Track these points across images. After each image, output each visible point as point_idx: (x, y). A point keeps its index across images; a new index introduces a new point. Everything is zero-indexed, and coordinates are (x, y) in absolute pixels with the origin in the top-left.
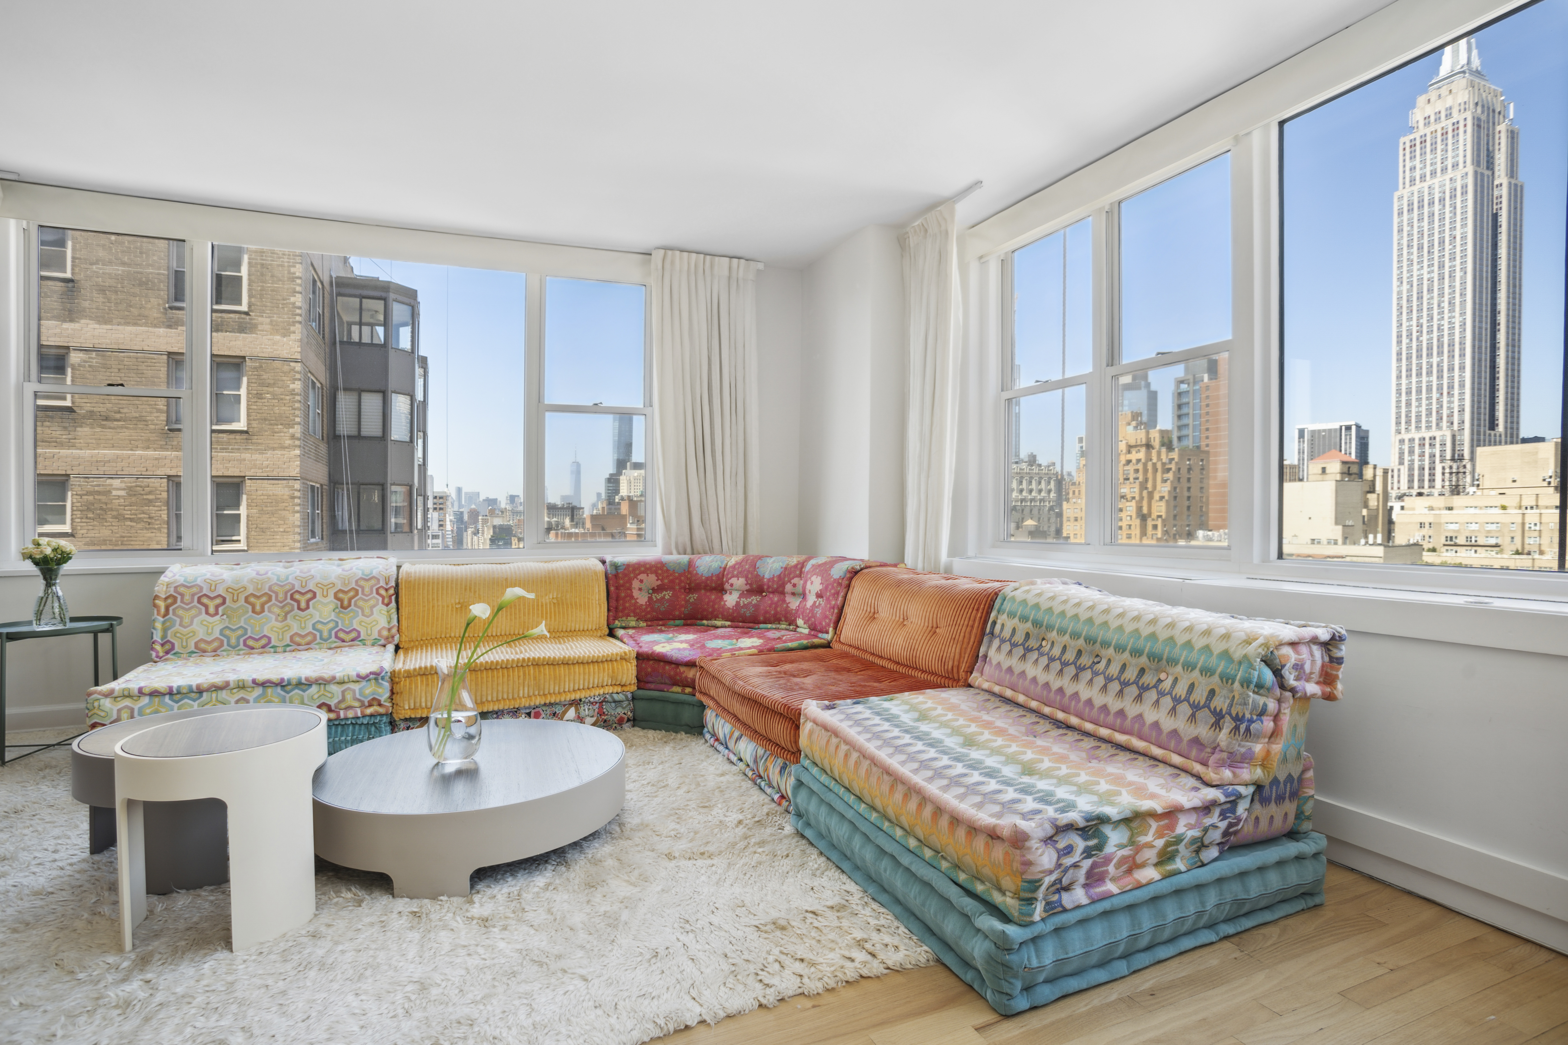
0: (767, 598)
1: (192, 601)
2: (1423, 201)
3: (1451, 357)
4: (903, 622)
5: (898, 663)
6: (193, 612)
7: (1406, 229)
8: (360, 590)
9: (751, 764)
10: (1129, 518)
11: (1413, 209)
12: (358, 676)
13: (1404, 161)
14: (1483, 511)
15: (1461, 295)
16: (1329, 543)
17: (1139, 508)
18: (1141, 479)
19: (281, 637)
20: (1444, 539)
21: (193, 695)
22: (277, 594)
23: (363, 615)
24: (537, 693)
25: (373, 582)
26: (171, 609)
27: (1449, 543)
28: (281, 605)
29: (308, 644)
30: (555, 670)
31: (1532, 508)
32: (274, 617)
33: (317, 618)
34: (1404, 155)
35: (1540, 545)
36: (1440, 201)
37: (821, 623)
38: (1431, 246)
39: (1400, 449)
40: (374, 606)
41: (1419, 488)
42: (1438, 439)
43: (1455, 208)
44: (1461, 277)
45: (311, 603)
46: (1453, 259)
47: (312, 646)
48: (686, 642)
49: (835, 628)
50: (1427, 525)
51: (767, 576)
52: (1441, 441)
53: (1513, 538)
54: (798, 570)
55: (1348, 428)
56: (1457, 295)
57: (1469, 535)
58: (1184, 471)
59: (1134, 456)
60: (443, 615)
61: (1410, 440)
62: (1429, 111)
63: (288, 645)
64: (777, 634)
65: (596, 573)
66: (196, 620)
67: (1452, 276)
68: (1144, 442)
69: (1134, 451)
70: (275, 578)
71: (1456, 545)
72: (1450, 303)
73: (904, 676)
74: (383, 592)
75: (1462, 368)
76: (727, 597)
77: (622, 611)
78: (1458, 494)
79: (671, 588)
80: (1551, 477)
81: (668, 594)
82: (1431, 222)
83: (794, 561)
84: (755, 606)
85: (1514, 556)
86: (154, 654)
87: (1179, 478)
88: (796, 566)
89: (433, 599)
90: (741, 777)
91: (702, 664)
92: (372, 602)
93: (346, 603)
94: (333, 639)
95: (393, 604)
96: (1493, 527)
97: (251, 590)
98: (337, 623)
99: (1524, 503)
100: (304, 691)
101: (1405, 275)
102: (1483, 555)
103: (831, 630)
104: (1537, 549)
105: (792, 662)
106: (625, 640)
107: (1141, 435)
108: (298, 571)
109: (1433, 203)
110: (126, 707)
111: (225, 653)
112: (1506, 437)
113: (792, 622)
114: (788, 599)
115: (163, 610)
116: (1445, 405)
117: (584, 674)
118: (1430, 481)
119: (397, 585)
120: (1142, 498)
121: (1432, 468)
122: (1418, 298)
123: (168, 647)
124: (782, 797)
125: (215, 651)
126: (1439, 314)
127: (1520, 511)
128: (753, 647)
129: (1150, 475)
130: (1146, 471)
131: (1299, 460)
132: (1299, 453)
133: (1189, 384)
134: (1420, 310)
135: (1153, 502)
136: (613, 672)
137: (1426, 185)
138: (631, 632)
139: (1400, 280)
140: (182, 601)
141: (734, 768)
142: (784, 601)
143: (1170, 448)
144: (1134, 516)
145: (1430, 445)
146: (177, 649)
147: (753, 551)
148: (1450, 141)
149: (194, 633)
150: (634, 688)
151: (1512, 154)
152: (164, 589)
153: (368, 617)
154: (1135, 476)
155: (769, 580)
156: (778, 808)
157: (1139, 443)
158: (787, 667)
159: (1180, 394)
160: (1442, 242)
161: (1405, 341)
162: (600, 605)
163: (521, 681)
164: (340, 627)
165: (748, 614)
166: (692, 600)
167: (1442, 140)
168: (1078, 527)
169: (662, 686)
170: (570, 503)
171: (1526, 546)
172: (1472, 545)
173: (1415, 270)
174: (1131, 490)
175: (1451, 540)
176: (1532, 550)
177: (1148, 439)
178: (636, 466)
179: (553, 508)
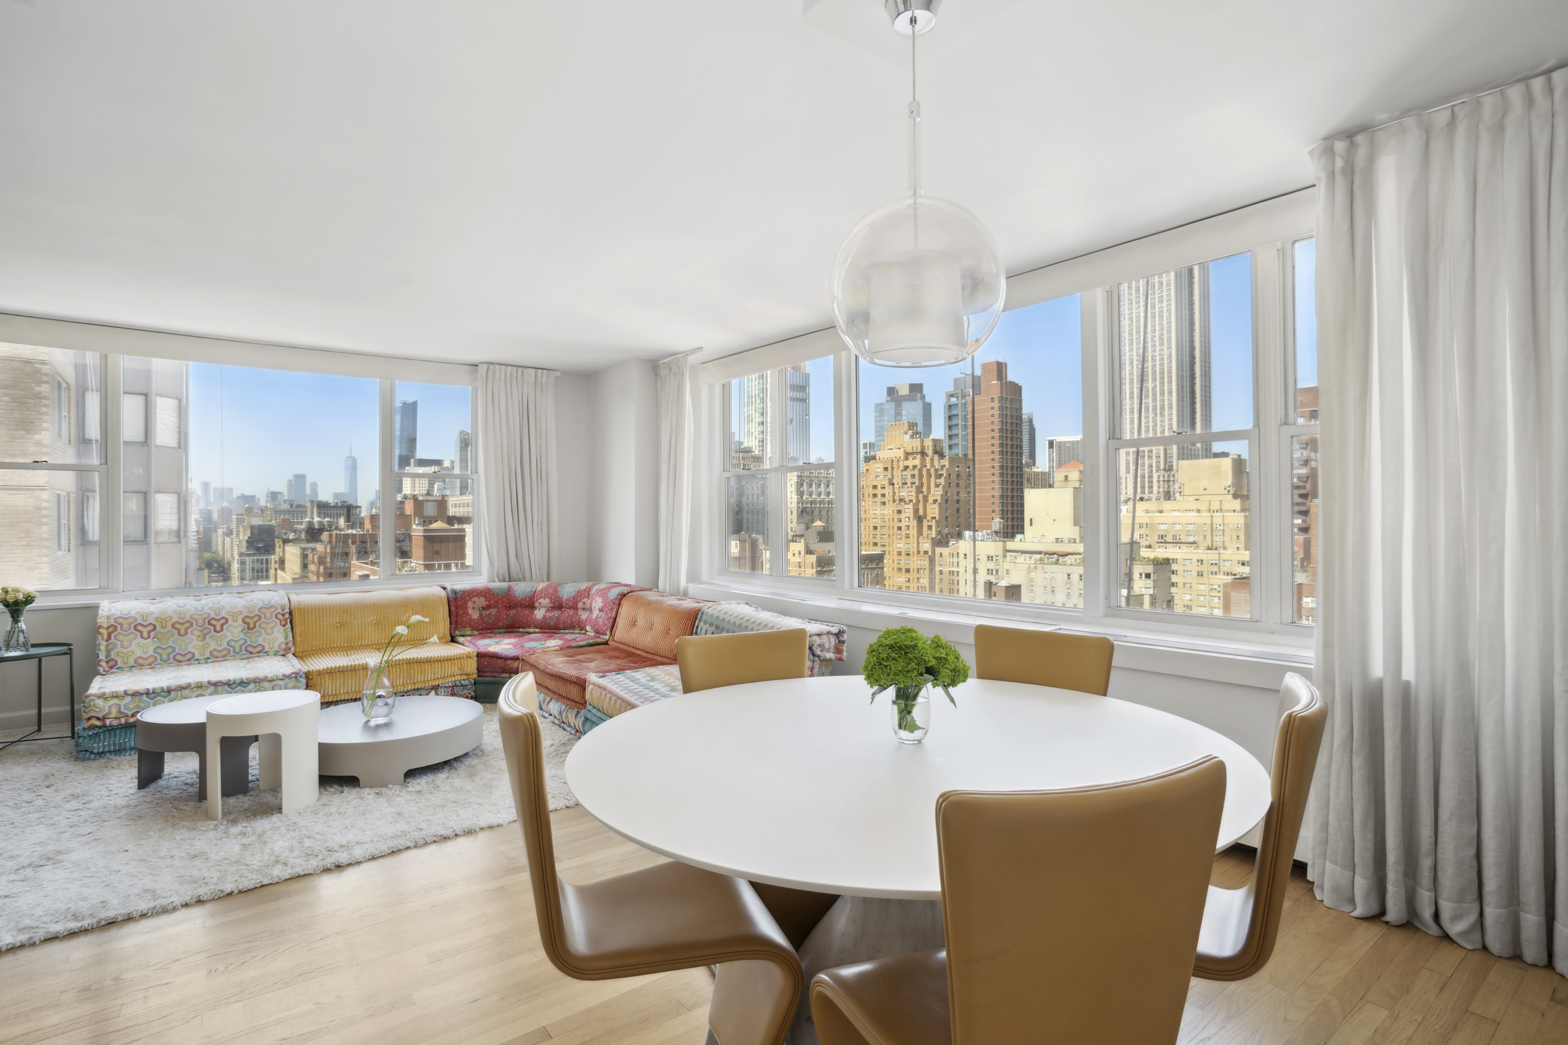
0: (565, 612)
1: (130, 629)
3: (1162, 383)
4: (651, 627)
5: (648, 652)
6: (131, 637)
8: (263, 616)
9: (557, 716)
10: (907, 519)
12: (284, 675)
14: (1184, 514)
15: (1168, 332)
16: (1069, 542)
17: (916, 511)
18: (917, 484)
19: (202, 652)
20: (1157, 537)
21: (164, 693)
22: (197, 621)
23: (266, 634)
24: (408, 682)
25: (272, 609)
26: (113, 635)
27: (1160, 540)
28: (201, 629)
29: (224, 656)
30: (421, 666)
31: (1217, 511)
32: (195, 638)
33: (230, 638)
35: (1224, 541)
37: (602, 629)
39: (1126, 459)
40: (274, 627)
41: (1141, 493)
45: (224, 627)
46: (1161, 301)
47: (227, 658)
48: (510, 644)
49: (611, 632)
50: (1145, 526)
51: (565, 597)
52: (1156, 453)
53: (1205, 536)
54: (587, 593)
56: (1165, 332)
57: (1174, 533)
58: (953, 477)
59: (910, 463)
60: (327, 631)
63: (208, 658)
64: (573, 637)
65: (440, 598)
66: (134, 643)
67: (1161, 316)
68: (919, 450)
69: (910, 457)
70: (194, 609)
71: (1165, 542)
72: (1160, 338)
73: (650, 659)
74: (280, 617)
75: (1170, 393)
76: (536, 612)
77: (461, 624)
78: (1169, 499)
79: (496, 607)
80: (1229, 486)
81: (493, 611)
83: (584, 586)
84: (557, 618)
85: (1206, 551)
86: (101, 669)
87: (950, 483)
88: (585, 590)
89: (319, 621)
90: (552, 724)
91: (524, 658)
92: (272, 624)
93: (252, 625)
94: (244, 652)
95: (289, 625)
96: (1191, 527)
97: (175, 619)
98: (246, 640)
99: (1212, 508)
100: (245, 687)
102: (1184, 551)
103: (608, 633)
104: (1222, 546)
105: (582, 654)
106: (466, 644)
107: (916, 444)
108: (210, 603)
110: (115, 704)
111: (159, 666)
112: (1202, 451)
113: (582, 628)
114: (580, 612)
115: (106, 636)
116: (1159, 424)
117: (441, 667)
118: (1149, 487)
119: (291, 613)
120: (918, 501)
121: (1151, 477)
122: (1137, 332)
123: (111, 663)
124: (577, 731)
125: (150, 665)
126: (1152, 346)
127: (1209, 514)
128: (557, 646)
129: (925, 480)
130: (921, 476)
131: (1049, 468)
133: (957, 398)
135: (928, 504)
136: (461, 666)
138: (469, 638)
140: (121, 629)
141: (546, 720)
142: (577, 614)
143: (942, 456)
144: (912, 518)
146: (119, 665)
147: (554, 579)
149: (133, 652)
150: (475, 676)
152: (106, 620)
153: (270, 635)
154: (912, 481)
155: (566, 600)
156: (575, 737)
157: (915, 451)
158: (579, 657)
159: (950, 406)
162: (444, 620)
163: (398, 674)
164: (248, 643)
165: (552, 623)
166: (511, 615)
169: (495, 674)
170: (344, 502)
171: (1214, 543)
172: (1177, 542)
173: (1134, 309)
174: (908, 493)
175: (1162, 538)
176: (1218, 546)
177: (923, 447)
178: (422, 463)
179: (323, 507)
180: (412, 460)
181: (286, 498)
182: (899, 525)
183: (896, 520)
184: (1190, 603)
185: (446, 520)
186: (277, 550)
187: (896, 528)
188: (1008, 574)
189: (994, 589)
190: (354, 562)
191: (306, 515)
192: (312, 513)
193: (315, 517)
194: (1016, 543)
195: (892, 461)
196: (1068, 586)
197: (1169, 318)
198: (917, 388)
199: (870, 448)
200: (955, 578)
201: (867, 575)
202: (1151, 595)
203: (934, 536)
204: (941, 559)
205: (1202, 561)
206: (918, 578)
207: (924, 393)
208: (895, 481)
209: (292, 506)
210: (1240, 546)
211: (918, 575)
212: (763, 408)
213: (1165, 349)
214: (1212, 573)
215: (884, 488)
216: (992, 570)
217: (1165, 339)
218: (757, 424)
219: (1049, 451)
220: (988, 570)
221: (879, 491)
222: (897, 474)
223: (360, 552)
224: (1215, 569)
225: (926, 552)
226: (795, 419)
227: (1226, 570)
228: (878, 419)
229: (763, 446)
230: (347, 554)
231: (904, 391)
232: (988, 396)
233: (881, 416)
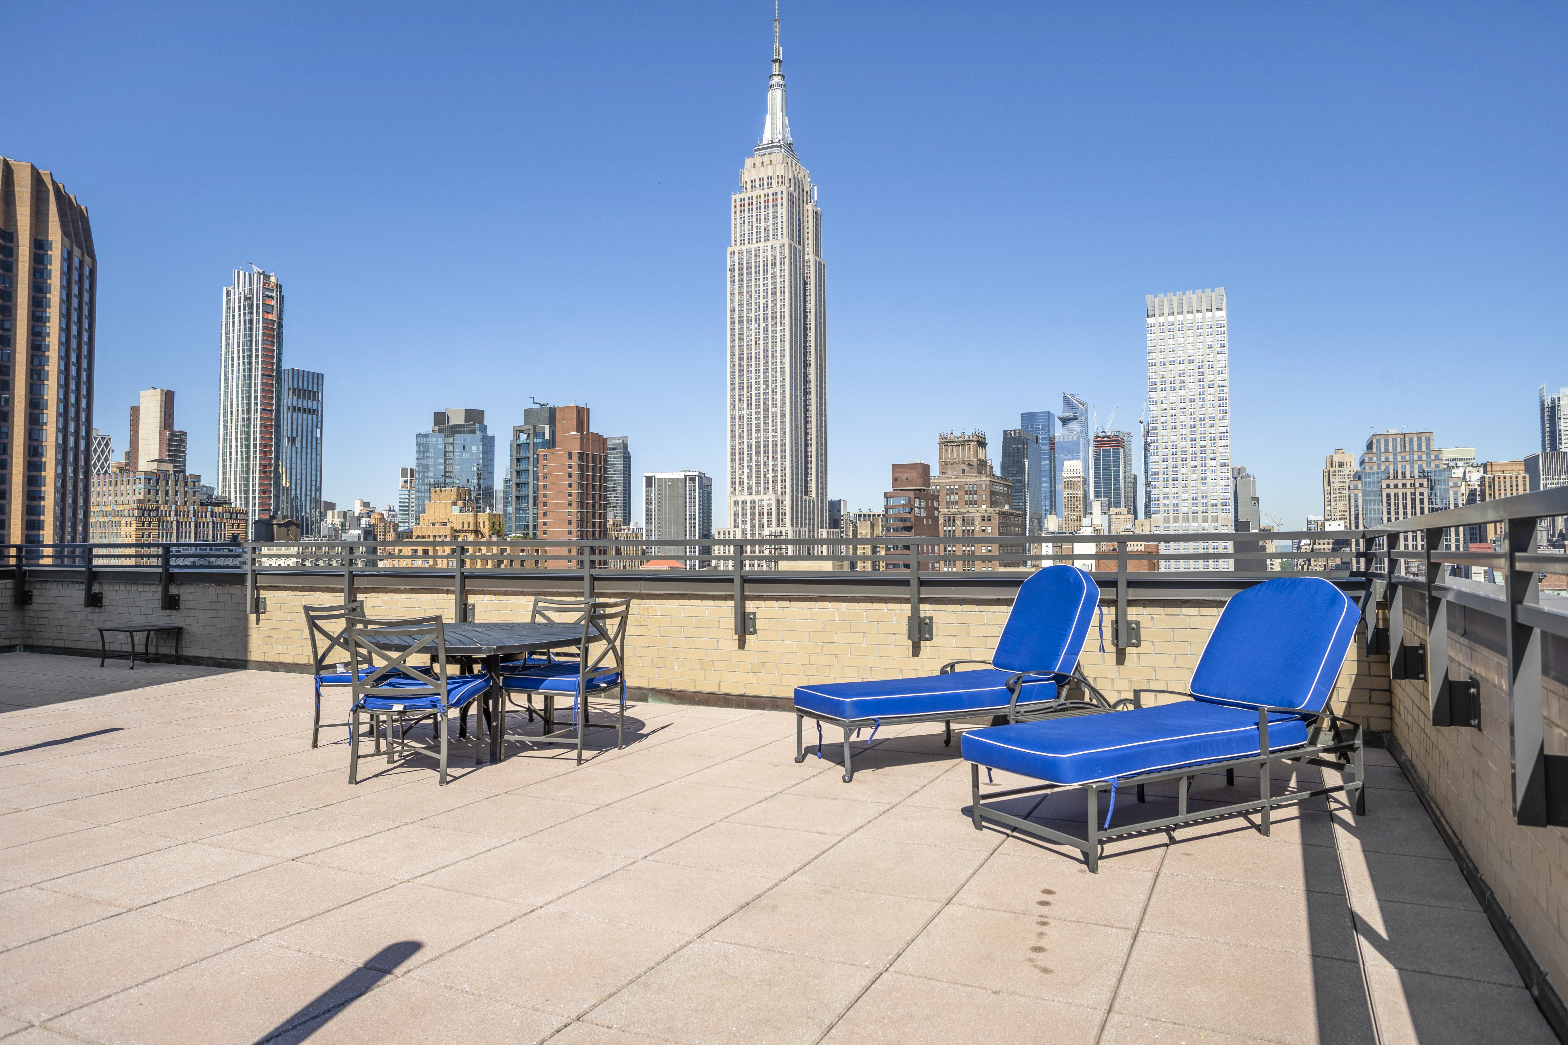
2: (751, 262)
3: (775, 421)
13: (736, 218)
15: (781, 362)
34: (736, 212)
38: (757, 309)
39: (735, 511)
42: (765, 503)
46: (774, 325)
55: (692, 479)
56: (779, 361)
61: (743, 502)
62: (755, 175)
72: (773, 368)
82: (757, 285)
109: (759, 266)
116: (771, 469)
122: (747, 359)
126: (764, 377)
133: (529, 435)
134: (749, 371)
137: (752, 246)
143: (502, 536)
145: (760, 508)
148: (771, 210)
151: (816, 234)
157: (466, 528)
159: (519, 446)
160: (766, 307)
167: (765, 207)
177: (477, 524)
198: (475, 417)
199: (412, 476)
207: (485, 423)
217: (779, 369)
219: (647, 491)
231: (458, 419)
232: (563, 450)
233: (424, 452)
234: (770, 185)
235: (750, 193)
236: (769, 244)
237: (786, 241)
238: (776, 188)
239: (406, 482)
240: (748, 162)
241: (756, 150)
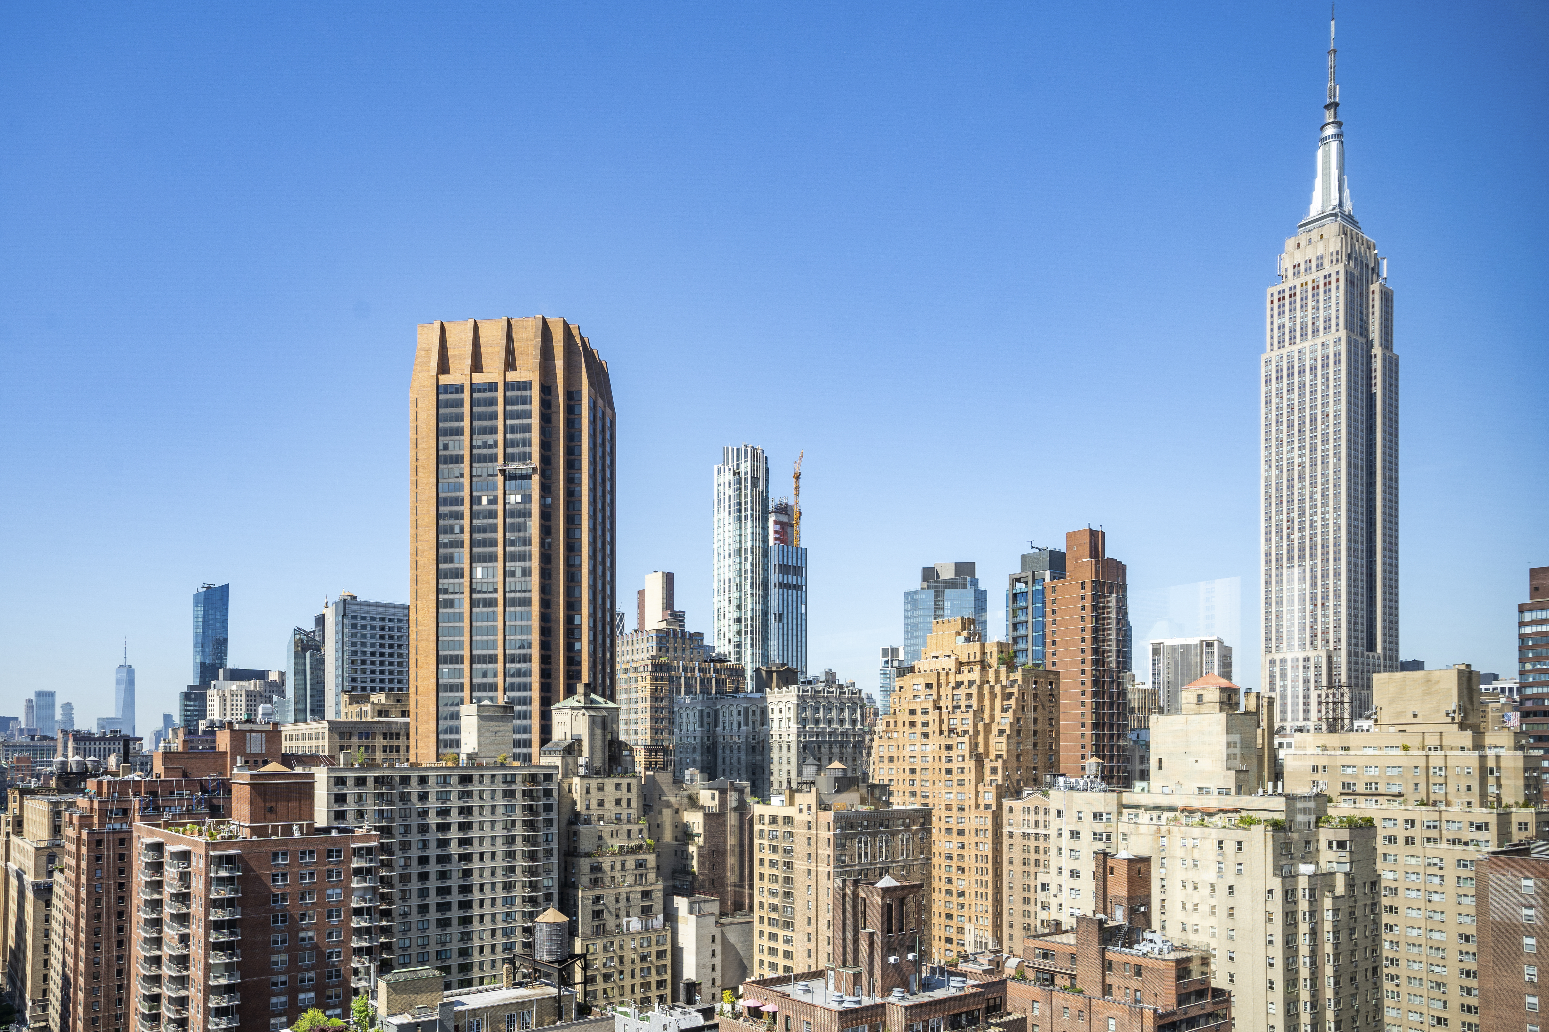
2: (1293, 367)
3: (1325, 560)
7: (1274, 400)
10: (960, 759)
11: (1282, 377)
13: (1272, 316)
14: (1383, 752)
15: (1335, 486)
16: (1220, 794)
17: (974, 746)
18: (975, 708)
20: (1341, 786)
27: (1346, 791)
31: (1436, 748)
34: (1272, 309)
35: (1446, 793)
36: (1311, 369)
38: (1302, 424)
42: (1312, 661)
43: (1328, 380)
44: (1335, 464)
46: (1325, 442)
50: (1321, 769)
52: (1316, 663)
53: (1416, 785)
55: (1210, 644)
56: (1331, 486)
57: (1368, 781)
58: (1029, 698)
59: (965, 677)
61: (1281, 661)
62: (1299, 258)
67: (1325, 463)
68: (978, 658)
69: (965, 669)
71: (1354, 794)
72: (1323, 495)
75: (1337, 575)
80: (1454, 712)
82: (1302, 395)
85: (1419, 808)
87: (1023, 707)
96: (1394, 772)
99: (1428, 743)
101: (1274, 457)
102: (1385, 807)
104: (1443, 799)
107: (973, 650)
109: (1304, 371)
112: (1386, 660)
116: (1320, 619)
118: (1304, 712)
120: (977, 732)
121: (1307, 696)
122: (1288, 487)
126: (1311, 507)
127: (1424, 753)
129: (986, 702)
130: (981, 696)
131: (1154, 683)
132: (1154, 674)
133: (1026, 583)
134: (1290, 502)
135: (991, 737)
137: (1295, 348)
139: (1268, 462)
143: (1012, 667)
144: (967, 757)
145: (1304, 667)
148: (1321, 298)
151: (1386, 320)
154: (967, 703)
157: (972, 659)
159: (1015, 595)
160: (1313, 420)
161: (1274, 538)
167: (1313, 296)
168: (894, 771)
170: (116, 732)
171: (1431, 795)
172: (1372, 794)
173: (1285, 452)
174: (962, 721)
175: (1349, 788)
176: (1438, 800)
177: (983, 654)
178: (236, 675)
179: (82, 739)
180: (221, 671)
181: (23, 726)
182: (949, 766)
183: (943, 759)
184: (1394, 885)
185: (280, 759)
186: (11, 805)
187: (943, 771)
188: (1124, 839)
189: (1110, 862)
190: (137, 823)
191: (55, 751)
192: (66, 748)
193: (70, 754)
194: (1137, 794)
195: (939, 674)
196: (1220, 859)
197: (1337, 466)
198: (965, 570)
200: (1041, 844)
201: (908, 840)
202: (1347, 874)
203: (1000, 782)
204: (1011, 816)
205: (1413, 821)
206: (977, 844)
207: (977, 576)
208: (942, 704)
209: (32, 739)
210: (1473, 801)
211: (977, 839)
212: (740, 598)
213: (1331, 510)
214: (1429, 840)
215: (927, 713)
216: (1101, 834)
217: (1331, 496)
218: (731, 621)
219: (1154, 660)
220: (1095, 834)
221: (919, 718)
222: (946, 691)
223: (145, 808)
224: (1433, 834)
225: (988, 806)
226: (785, 614)
227: (1451, 836)
228: (910, 614)
229: (739, 653)
230: (125, 812)
231: (947, 574)
232: (1075, 579)
233: (913, 610)
234: (1320, 267)
235: (1291, 281)
236: (1319, 341)
237: (1343, 334)
238: (1328, 268)
239: (887, 662)
240: (1290, 243)
241: (1300, 226)
